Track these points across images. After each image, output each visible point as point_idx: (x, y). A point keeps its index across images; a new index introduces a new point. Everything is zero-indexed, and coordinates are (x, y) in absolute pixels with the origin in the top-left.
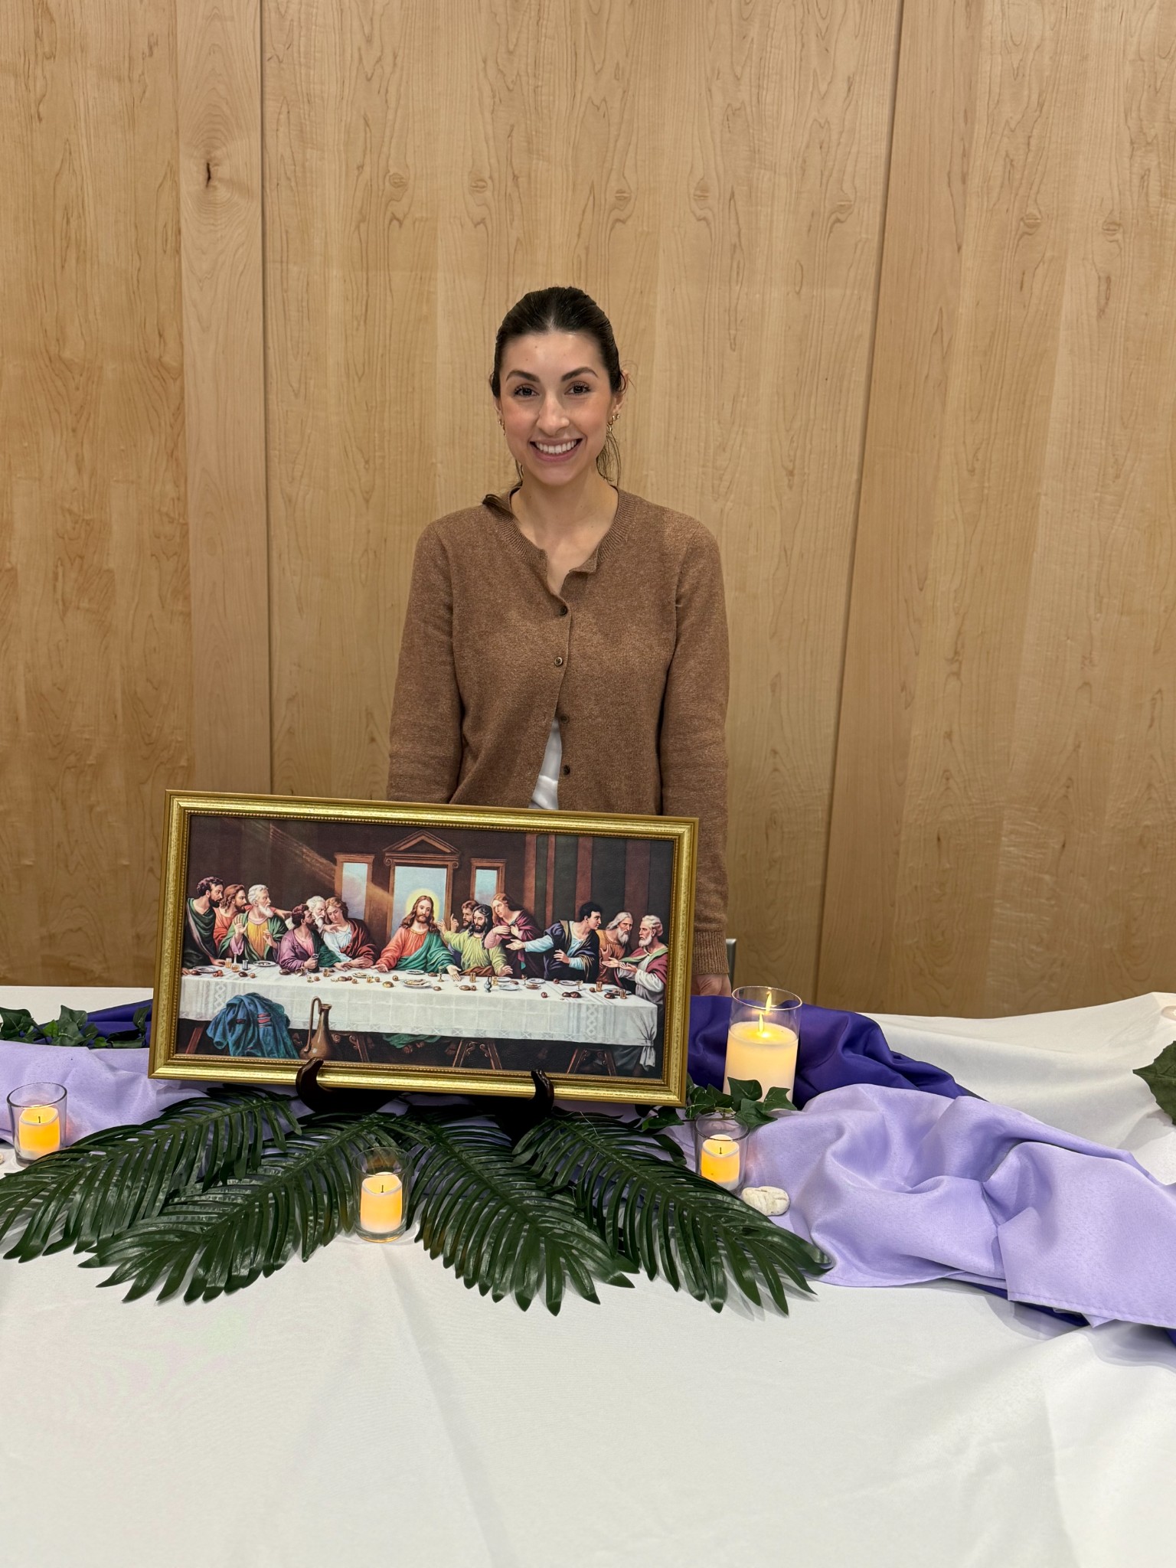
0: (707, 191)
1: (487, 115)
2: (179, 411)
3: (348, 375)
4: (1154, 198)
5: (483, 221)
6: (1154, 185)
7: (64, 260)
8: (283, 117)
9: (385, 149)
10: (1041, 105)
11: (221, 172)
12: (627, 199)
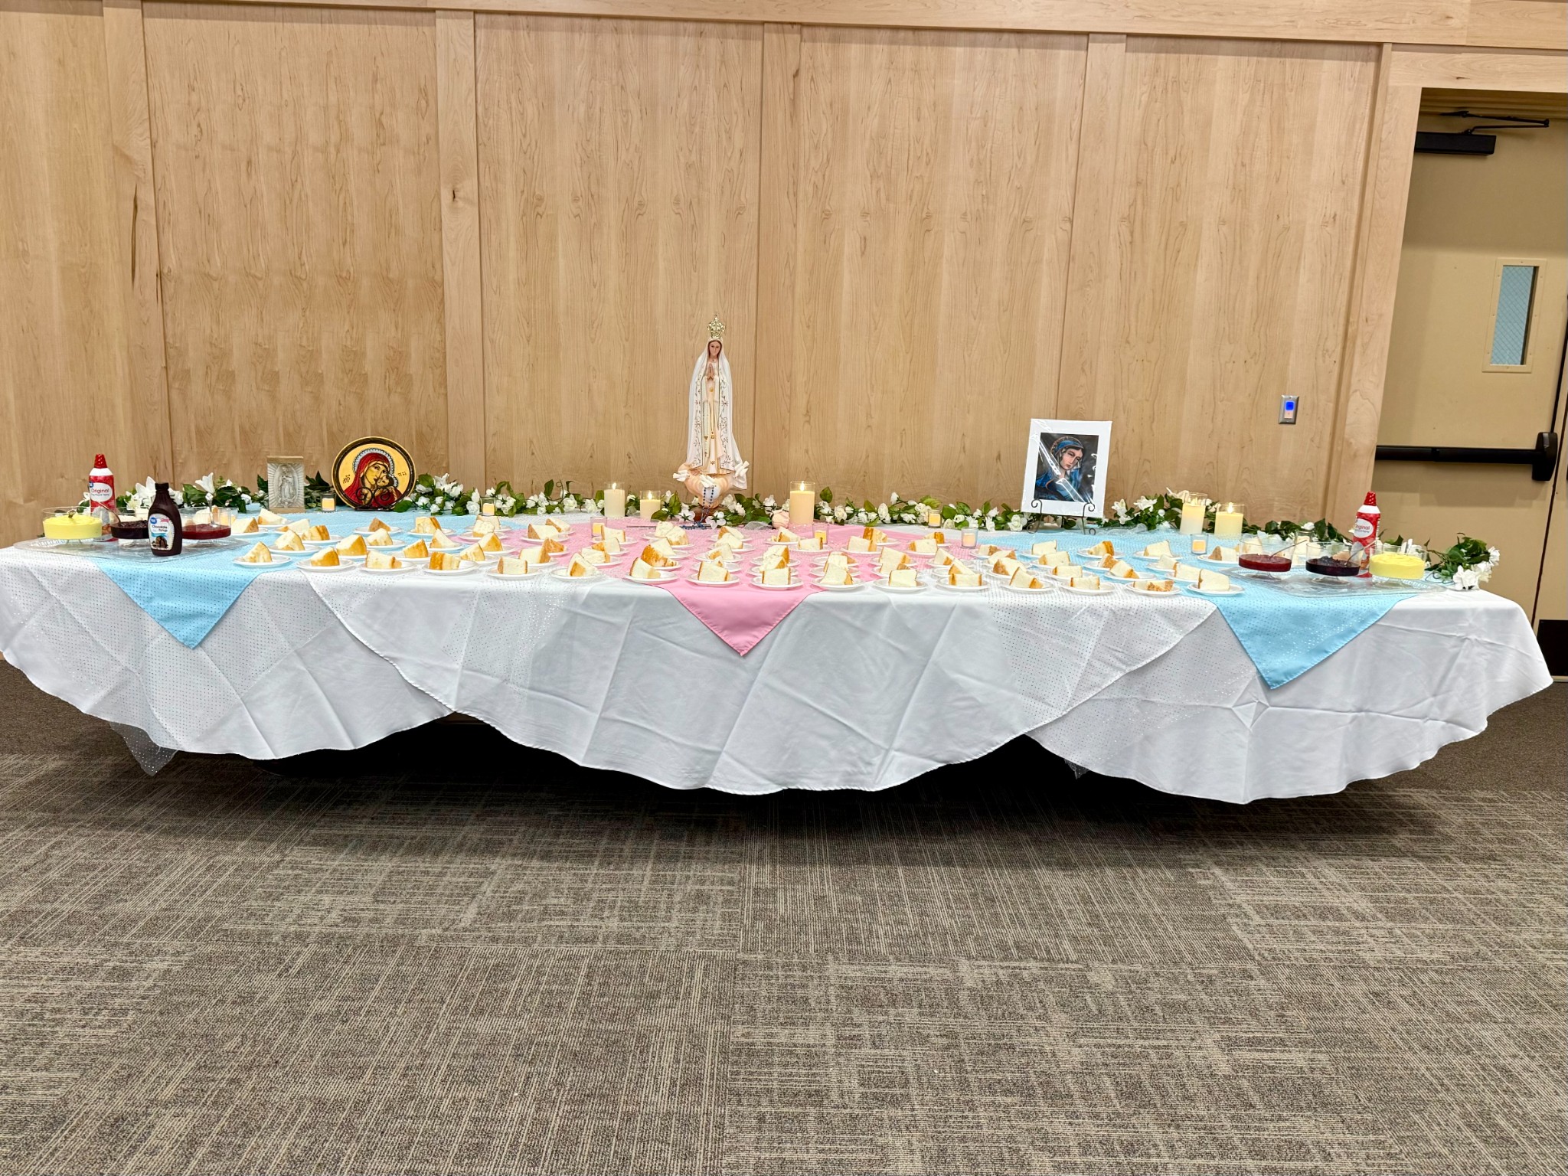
0: (679, 201)
1: (579, 169)
2: (442, 301)
3: (519, 284)
4: (883, 201)
5: (578, 215)
6: (883, 195)
7: (389, 234)
8: (487, 169)
9: (533, 184)
10: (828, 161)
11: (458, 195)
12: (644, 205)
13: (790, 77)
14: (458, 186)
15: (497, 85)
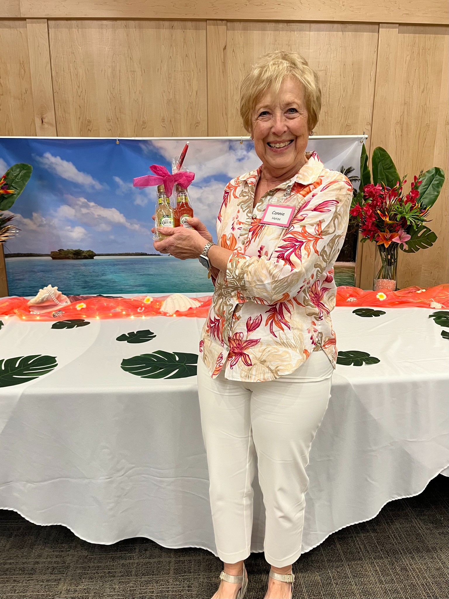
13: (222, 49)
14: (44, 116)
15: (62, 59)
